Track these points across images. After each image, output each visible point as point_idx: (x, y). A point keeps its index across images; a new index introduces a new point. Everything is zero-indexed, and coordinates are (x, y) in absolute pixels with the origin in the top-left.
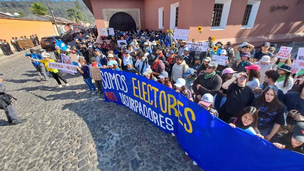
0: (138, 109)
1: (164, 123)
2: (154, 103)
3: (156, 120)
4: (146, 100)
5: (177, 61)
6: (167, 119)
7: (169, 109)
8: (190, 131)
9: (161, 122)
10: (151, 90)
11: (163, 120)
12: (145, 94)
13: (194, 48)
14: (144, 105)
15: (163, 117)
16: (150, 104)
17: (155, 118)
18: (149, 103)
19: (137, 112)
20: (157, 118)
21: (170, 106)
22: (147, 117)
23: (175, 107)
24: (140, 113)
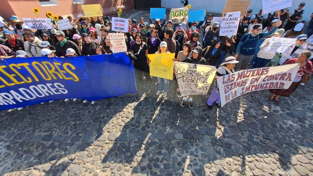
0: (14, 99)
1: (55, 89)
2: (32, 78)
3: (47, 92)
4: (19, 81)
5: (28, 38)
6: (55, 84)
7: (51, 74)
8: (77, 79)
9: (53, 90)
10: (20, 68)
11: (53, 87)
12: (14, 77)
13: (38, 26)
14: (21, 90)
15: (51, 84)
16: (29, 82)
17: (44, 91)
18: (27, 81)
19: (15, 103)
20: (46, 89)
21: (51, 72)
22: (35, 97)
23: (55, 71)
24: (21, 101)
